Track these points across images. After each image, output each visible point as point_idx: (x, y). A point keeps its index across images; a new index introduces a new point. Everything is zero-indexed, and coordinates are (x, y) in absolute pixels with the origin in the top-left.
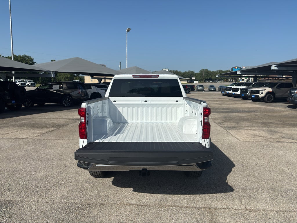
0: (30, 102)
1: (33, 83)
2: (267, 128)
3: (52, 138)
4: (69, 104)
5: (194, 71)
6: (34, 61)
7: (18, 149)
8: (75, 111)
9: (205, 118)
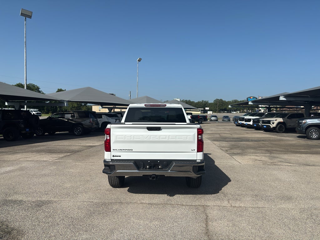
0: (42, 131)
1: (39, 112)
2: (269, 155)
3: (70, 161)
4: (80, 133)
5: (208, 101)
6: (40, 90)
7: (43, 169)
8: (87, 139)
9: (199, 136)
